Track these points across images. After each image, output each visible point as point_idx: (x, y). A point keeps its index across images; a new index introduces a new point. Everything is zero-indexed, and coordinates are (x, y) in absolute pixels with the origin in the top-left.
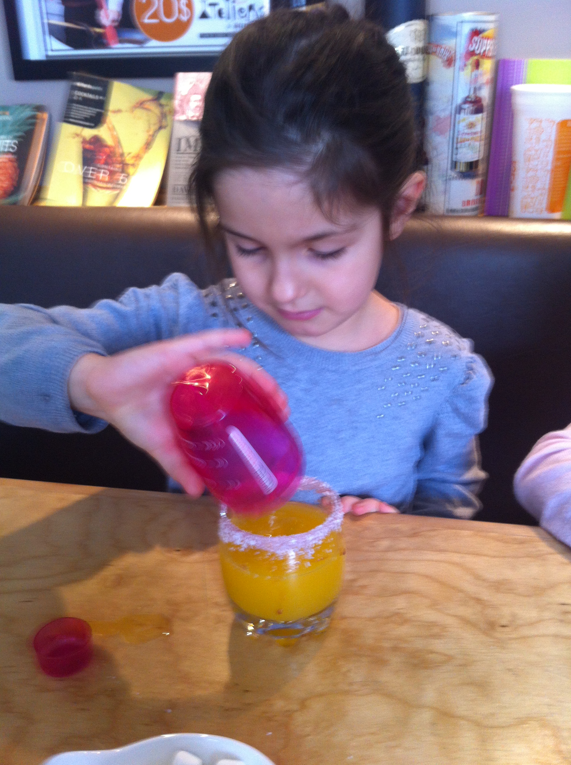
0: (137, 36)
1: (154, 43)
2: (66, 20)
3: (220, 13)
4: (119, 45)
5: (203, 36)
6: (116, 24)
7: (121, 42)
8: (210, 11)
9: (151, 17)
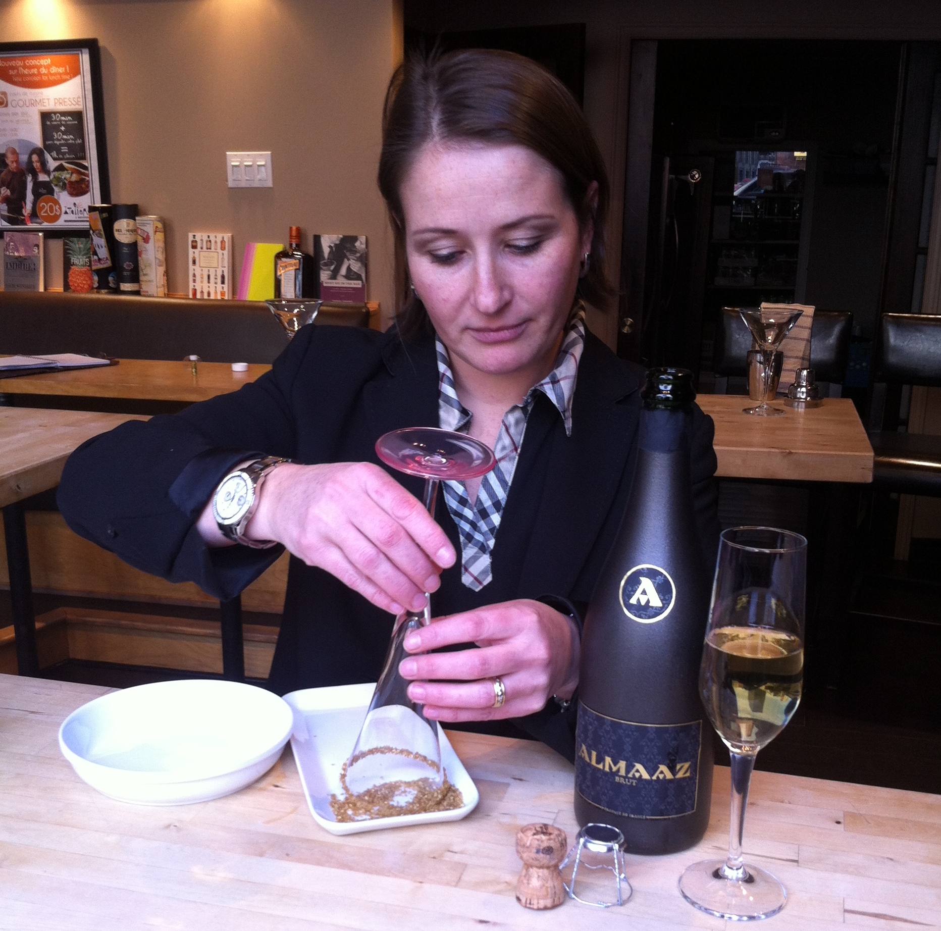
0: (39, 221)
1: (45, 224)
2: (8, 213)
3: (72, 212)
4: (31, 224)
5: (65, 221)
6: (29, 215)
7: (32, 223)
8: (68, 211)
9: (44, 213)
